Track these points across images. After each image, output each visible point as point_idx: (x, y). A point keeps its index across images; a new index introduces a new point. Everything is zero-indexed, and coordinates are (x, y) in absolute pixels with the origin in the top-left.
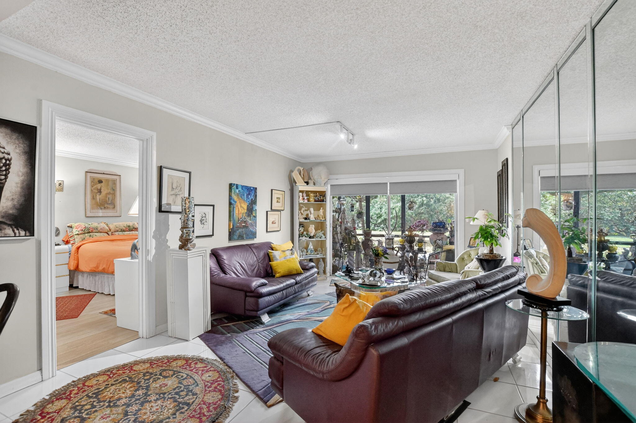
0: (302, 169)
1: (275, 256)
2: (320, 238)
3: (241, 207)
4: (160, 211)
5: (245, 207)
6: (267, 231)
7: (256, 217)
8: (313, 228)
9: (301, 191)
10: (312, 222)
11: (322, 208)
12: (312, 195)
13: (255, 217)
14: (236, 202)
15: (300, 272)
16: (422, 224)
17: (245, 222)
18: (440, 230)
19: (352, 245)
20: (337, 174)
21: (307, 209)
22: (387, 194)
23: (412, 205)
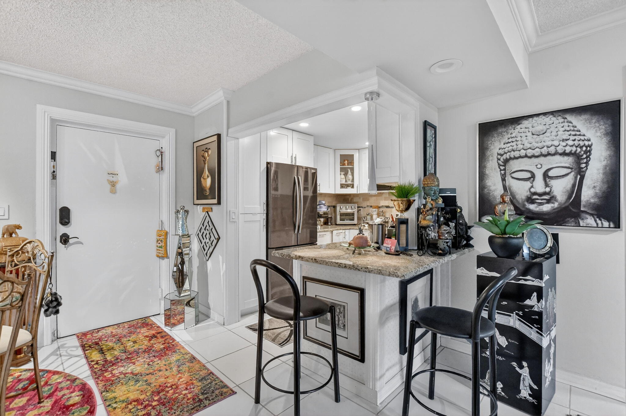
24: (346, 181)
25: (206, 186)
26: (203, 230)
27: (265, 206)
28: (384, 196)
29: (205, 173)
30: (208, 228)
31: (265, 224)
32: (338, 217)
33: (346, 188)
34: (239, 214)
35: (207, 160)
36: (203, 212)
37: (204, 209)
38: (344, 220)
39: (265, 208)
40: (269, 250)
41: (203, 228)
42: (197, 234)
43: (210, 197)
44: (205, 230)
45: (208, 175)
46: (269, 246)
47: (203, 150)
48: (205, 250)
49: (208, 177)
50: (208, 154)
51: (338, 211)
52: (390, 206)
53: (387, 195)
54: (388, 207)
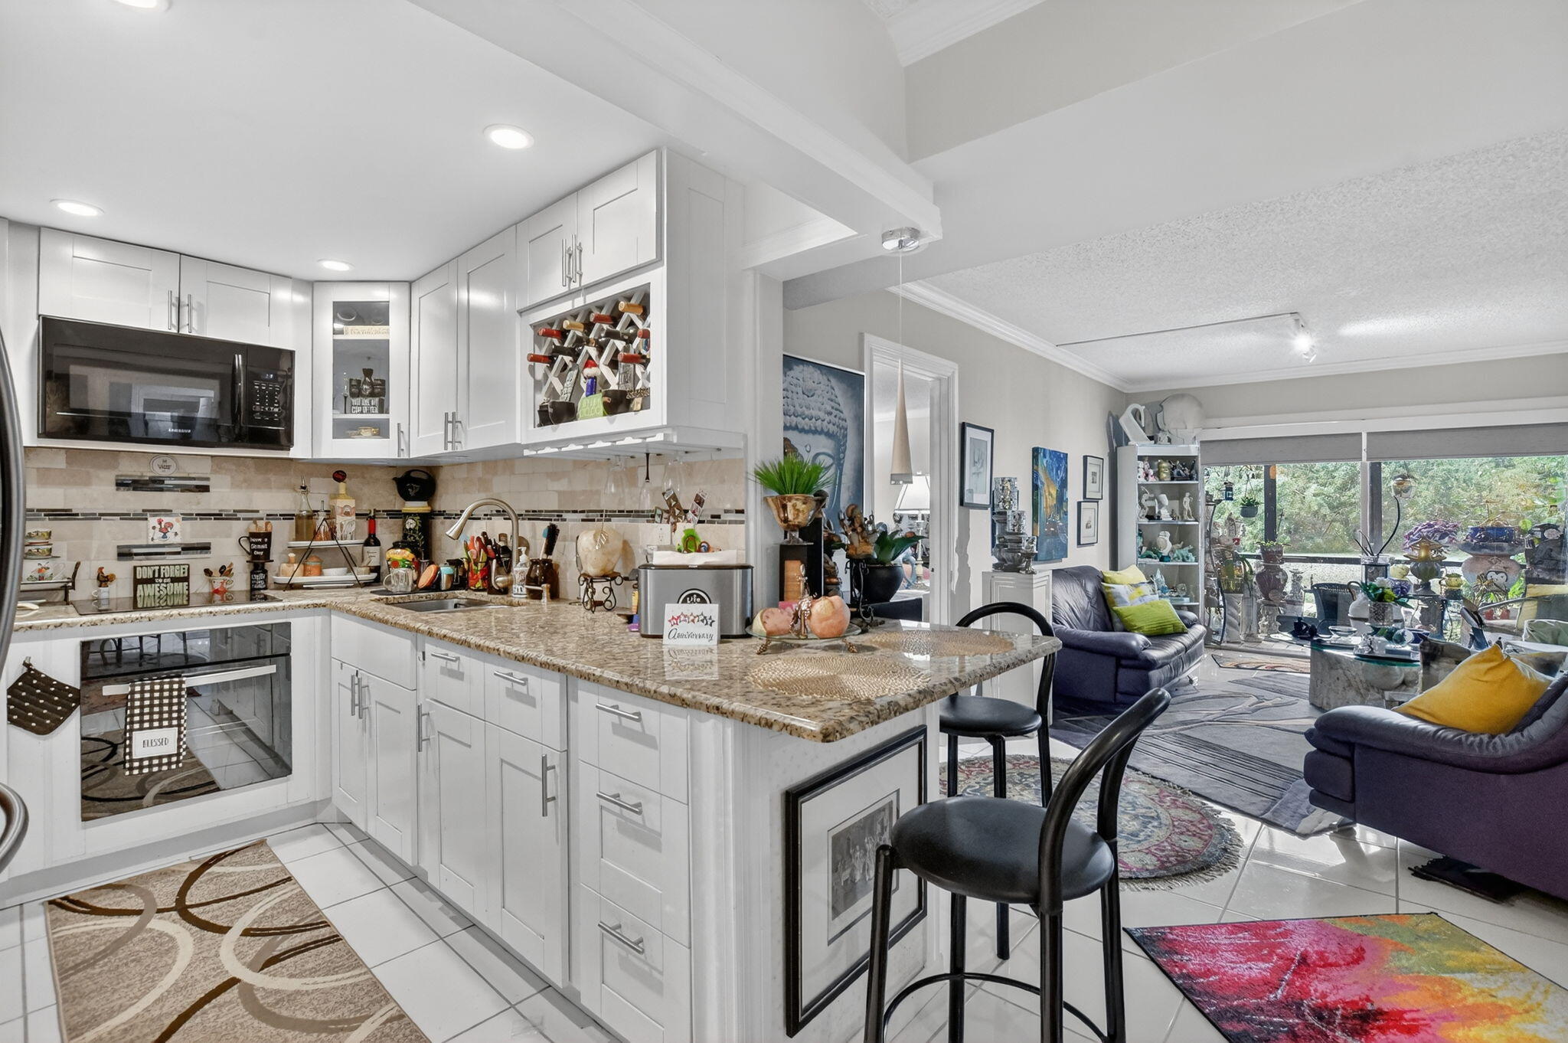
0: (1142, 409)
1: (1119, 596)
2: (1184, 561)
3: (1049, 492)
4: (962, 503)
5: (1054, 493)
6: (1079, 543)
7: (1066, 515)
8: (1167, 539)
9: (1141, 458)
10: (1166, 527)
11: (1188, 494)
12: (1164, 465)
13: (1066, 513)
14: (1042, 483)
15: (1180, 630)
16: (1437, 531)
17: (1054, 524)
18: (1501, 548)
19: (1234, 580)
20: (1219, 417)
21: (1153, 496)
22: (1360, 459)
23: (1406, 484)
52: (74, 512)
53: (60, 462)
54: (66, 514)
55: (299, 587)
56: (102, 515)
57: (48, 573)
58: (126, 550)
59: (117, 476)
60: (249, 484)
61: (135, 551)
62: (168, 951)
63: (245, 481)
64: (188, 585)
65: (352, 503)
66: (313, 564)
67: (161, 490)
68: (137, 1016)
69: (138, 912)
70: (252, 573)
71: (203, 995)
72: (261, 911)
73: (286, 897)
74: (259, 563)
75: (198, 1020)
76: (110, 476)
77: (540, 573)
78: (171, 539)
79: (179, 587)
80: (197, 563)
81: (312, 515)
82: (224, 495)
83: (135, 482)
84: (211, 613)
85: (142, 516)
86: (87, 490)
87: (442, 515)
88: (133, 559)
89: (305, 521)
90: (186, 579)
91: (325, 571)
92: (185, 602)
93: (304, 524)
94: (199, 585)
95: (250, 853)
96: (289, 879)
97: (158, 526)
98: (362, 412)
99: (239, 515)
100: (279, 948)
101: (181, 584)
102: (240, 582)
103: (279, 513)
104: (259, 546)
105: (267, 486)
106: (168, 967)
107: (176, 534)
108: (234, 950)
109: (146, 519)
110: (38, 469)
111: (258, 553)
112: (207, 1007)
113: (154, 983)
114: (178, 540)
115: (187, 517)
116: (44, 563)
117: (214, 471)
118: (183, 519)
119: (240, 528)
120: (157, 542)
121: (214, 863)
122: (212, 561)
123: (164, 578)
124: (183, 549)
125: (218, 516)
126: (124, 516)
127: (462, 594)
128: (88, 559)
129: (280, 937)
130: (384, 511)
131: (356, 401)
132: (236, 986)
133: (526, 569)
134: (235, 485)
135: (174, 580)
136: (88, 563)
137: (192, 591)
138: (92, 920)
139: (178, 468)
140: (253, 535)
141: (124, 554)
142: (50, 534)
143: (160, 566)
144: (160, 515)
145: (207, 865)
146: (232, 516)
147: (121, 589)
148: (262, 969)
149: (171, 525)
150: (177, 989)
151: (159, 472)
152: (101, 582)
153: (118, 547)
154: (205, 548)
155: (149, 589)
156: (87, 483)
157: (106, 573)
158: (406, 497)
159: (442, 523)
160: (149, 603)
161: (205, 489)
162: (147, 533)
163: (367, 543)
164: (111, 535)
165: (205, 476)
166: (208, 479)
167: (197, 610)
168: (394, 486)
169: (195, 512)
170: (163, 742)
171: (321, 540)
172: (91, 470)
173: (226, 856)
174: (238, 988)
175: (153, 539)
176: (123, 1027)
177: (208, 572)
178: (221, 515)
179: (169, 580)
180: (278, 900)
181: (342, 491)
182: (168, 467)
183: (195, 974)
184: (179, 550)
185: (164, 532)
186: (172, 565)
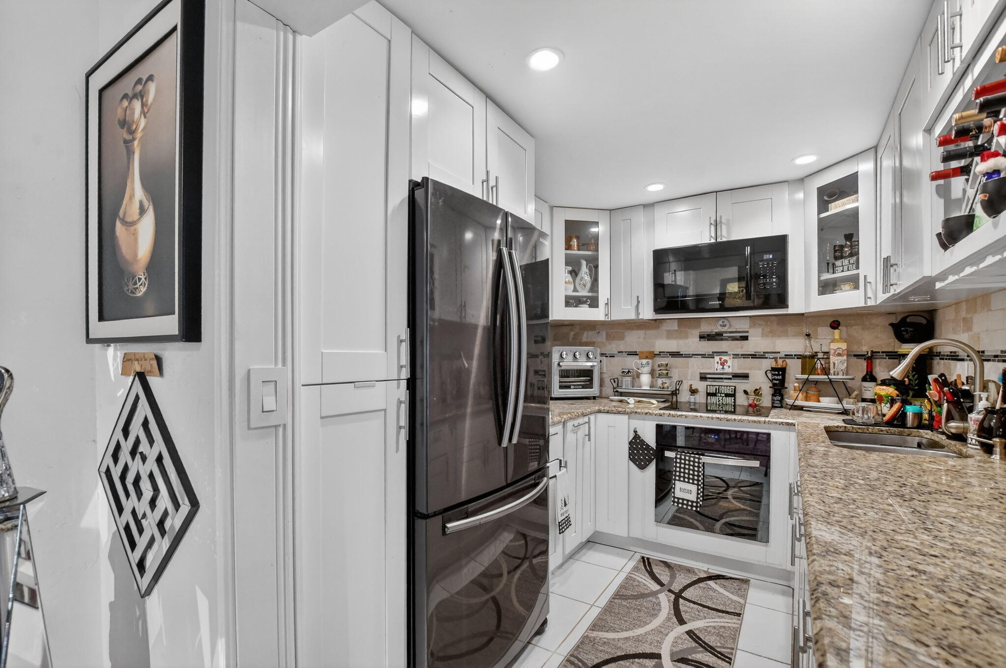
24: (575, 290)
25: (136, 255)
26: (125, 456)
27: (405, 348)
28: (666, 327)
29: (132, 196)
30: (144, 447)
31: (404, 421)
32: (556, 380)
33: (576, 306)
34: (298, 385)
35: (139, 135)
36: (124, 373)
37: (127, 359)
38: (569, 387)
39: (405, 359)
40: (420, 524)
41: (127, 447)
42: (104, 469)
43: (150, 307)
44: (133, 459)
45: (141, 203)
46: (421, 508)
47: (125, 96)
48: (133, 545)
49: (142, 211)
50: (143, 105)
51: (556, 364)
52: (681, 353)
53: (675, 326)
54: (676, 354)
55: (801, 408)
56: (693, 355)
57: (666, 386)
58: (703, 376)
59: (700, 332)
60: (773, 334)
61: (708, 376)
62: (653, 615)
63: (770, 332)
64: (735, 400)
65: (844, 346)
66: (813, 393)
67: (722, 340)
68: (614, 639)
69: (661, 584)
70: (773, 395)
71: (641, 652)
72: (706, 625)
73: (726, 625)
74: (779, 389)
75: (628, 664)
76: (696, 333)
77: (995, 423)
78: (727, 370)
79: (730, 400)
80: (741, 385)
81: (814, 356)
82: (757, 342)
83: (708, 335)
84: (718, 418)
85: (711, 356)
86: (686, 341)
87: (939, 356)
88: (707, 381)
89: (807, 359)
90: (733, 395)
91: (821, 399)
92: (733, 410)
93: (808, 362)
94: (741, 400)
95: (736, 584)
96: (739, 615)
97: (720, 362)
98: (843, 271)
99: (767, 355)
100: (694, 655)
101: (730, 398)
102: (766, 400)
103: (793, 354)
104: (776, 377)
105: (785, 334)
106: (646, 624)
107: (729, 367)
108: (675, 638)
109: (714, 358)
110: (666, 331)
111: (776, 382)
112: (637, 660)
113: (635, 626)
114: (730, 370)
115: (736, 356)
116: (664, 380)
117: (751, 327)
118: (733, 358)
119: (768, 364)
120: (719, 371)
121: (714, 579)
122: (749, 385)
123: (721, 393)
124: (733, 376)
125: (754, 356)
126: (703, 356)
127: (927, 434)
128: (686, 379)
129: (701, 649)
130: (883, 352)
131: (838, 263)
132: (656, 660)
133: (981, 417)
134: (763, 335)
135: (727, 395)
136: (686, 381)
137: (737, 403)
138: (646, 577)
139: (730, 326)
140: (773, 369)
141: (703, 378)
142: (667, 365)
143: (719, 386)
144: (721, 355)
145: (710, 578)
146: (762, 356)
147: (700, 398)
148: (675, 661)
149: (726, 361)
150: (638, 639)
151: (719, 329)
152: (692, 392)
153: (700, 373)
154: (746, 376)
155: (713, 400)
156: (687, 337)
157: (693, 388)
158: (903, 340)
159: (938, 363)
160: (714, 408)
161: (746, 338)
162: (714, 366)
163: (864, 379)
164: (697, 366)
165: (746, 330)
166: (747, 332)
167: (740, 417)
168: (890, 331)
169: (740, 353)
170: (690, 492)
171: (818, 374)
172: (688, 330)
173: (724, 579)
174: (656, 662)
175: (717, 370)
176: (605, 640)
177: (746, 392)
178: (756, 355)
179: (724, 395)
180: (722, 624)
181: (837, 337)
182: (725, 326)
183: (650, 637)
184: (731, 377)
185: (723, 364)
186: (727, 385)
